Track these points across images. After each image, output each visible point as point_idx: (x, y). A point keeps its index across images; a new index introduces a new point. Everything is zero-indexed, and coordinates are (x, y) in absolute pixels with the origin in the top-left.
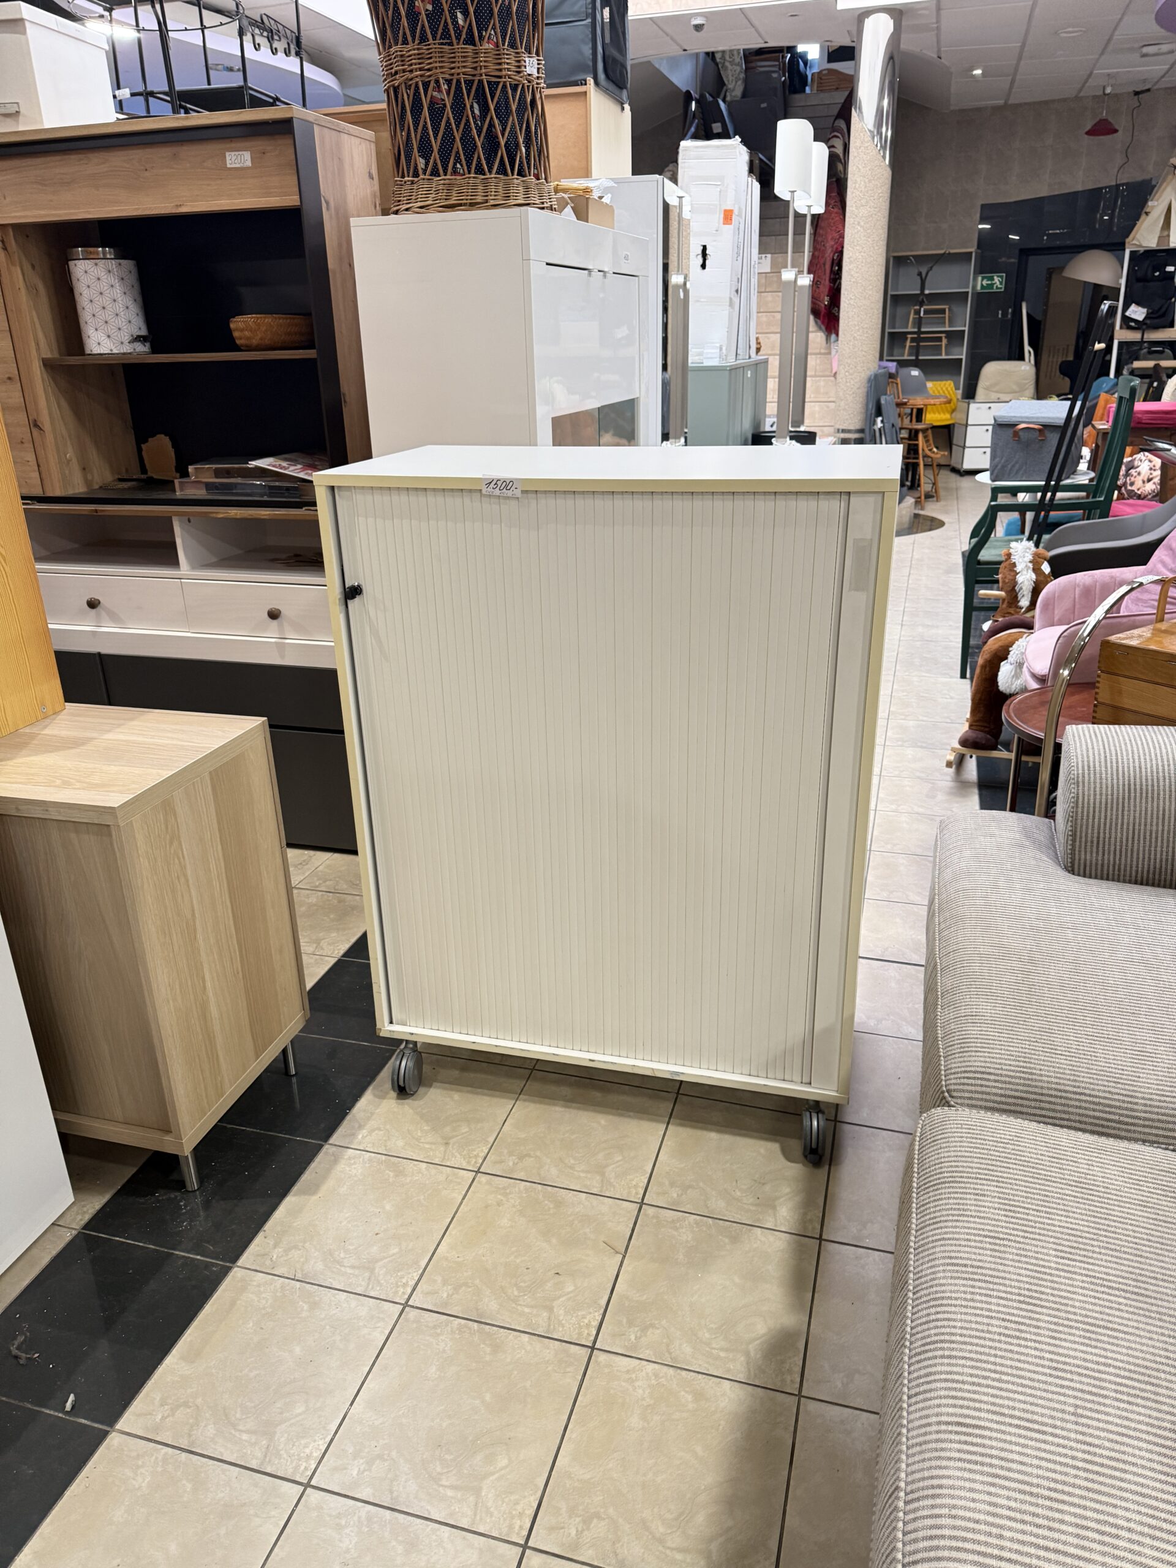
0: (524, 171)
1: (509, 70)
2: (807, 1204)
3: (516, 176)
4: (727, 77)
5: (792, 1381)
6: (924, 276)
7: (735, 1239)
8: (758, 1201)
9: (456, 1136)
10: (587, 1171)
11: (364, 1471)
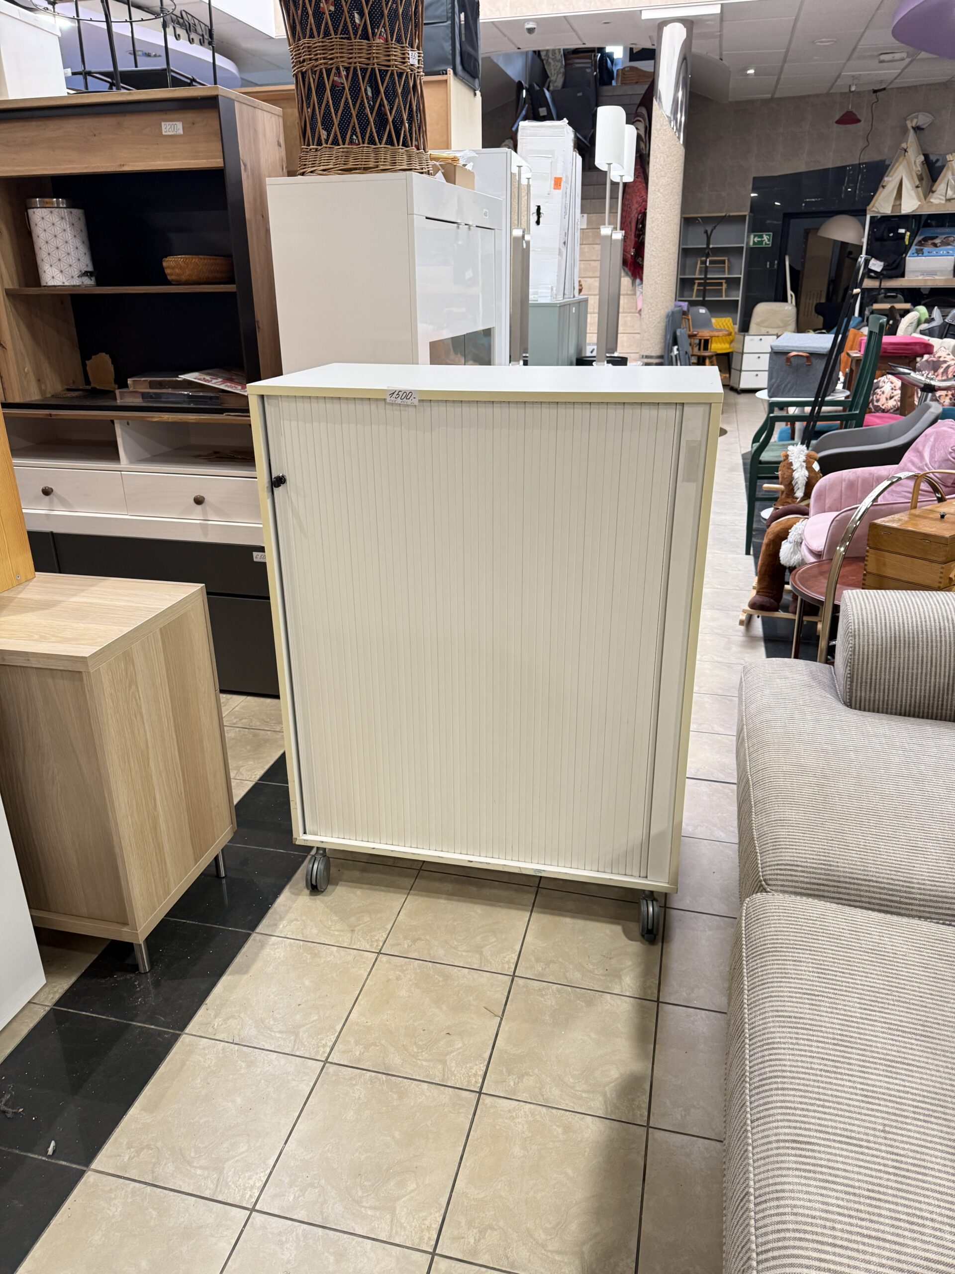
0: (407, 142)
1: (396, 60)
2: (646, 973)
3: (401, 147)
4: (550, 71)
5: (641, 1115)
6: (709, 232)
7: (590, 1003)
8: (607, 972)
9: (360, 924)
10: (468, 951)
11: (299, 1197)
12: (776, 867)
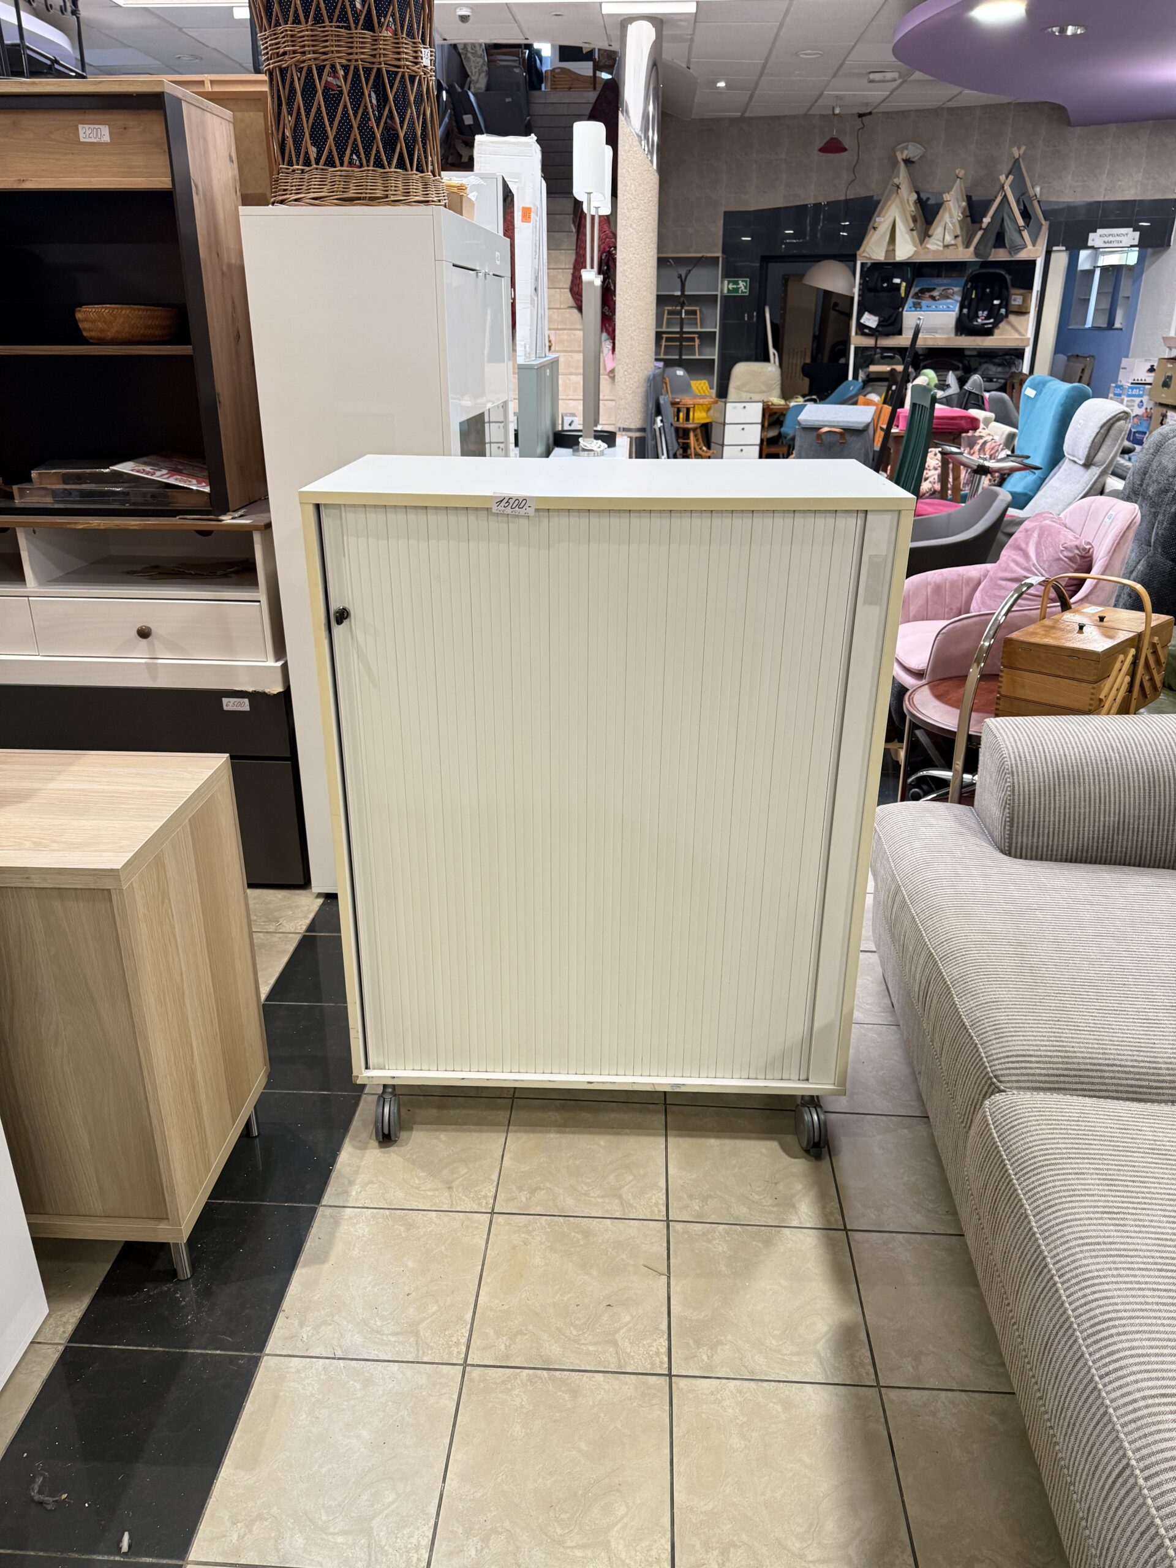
0: (422, 166)
1: (407, 60)
2: (822, 1198)
3: (415, 172)
4: (470, 68)
5: (867, 1373)
6: (683, 277)
7: (768, 1243)
8: (776, 1202)
9: (457, 1178)
10: (603, 1197)
11: (482, 1549)
12: (1006, 1060)
